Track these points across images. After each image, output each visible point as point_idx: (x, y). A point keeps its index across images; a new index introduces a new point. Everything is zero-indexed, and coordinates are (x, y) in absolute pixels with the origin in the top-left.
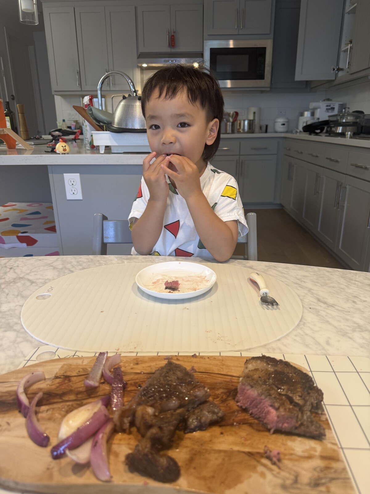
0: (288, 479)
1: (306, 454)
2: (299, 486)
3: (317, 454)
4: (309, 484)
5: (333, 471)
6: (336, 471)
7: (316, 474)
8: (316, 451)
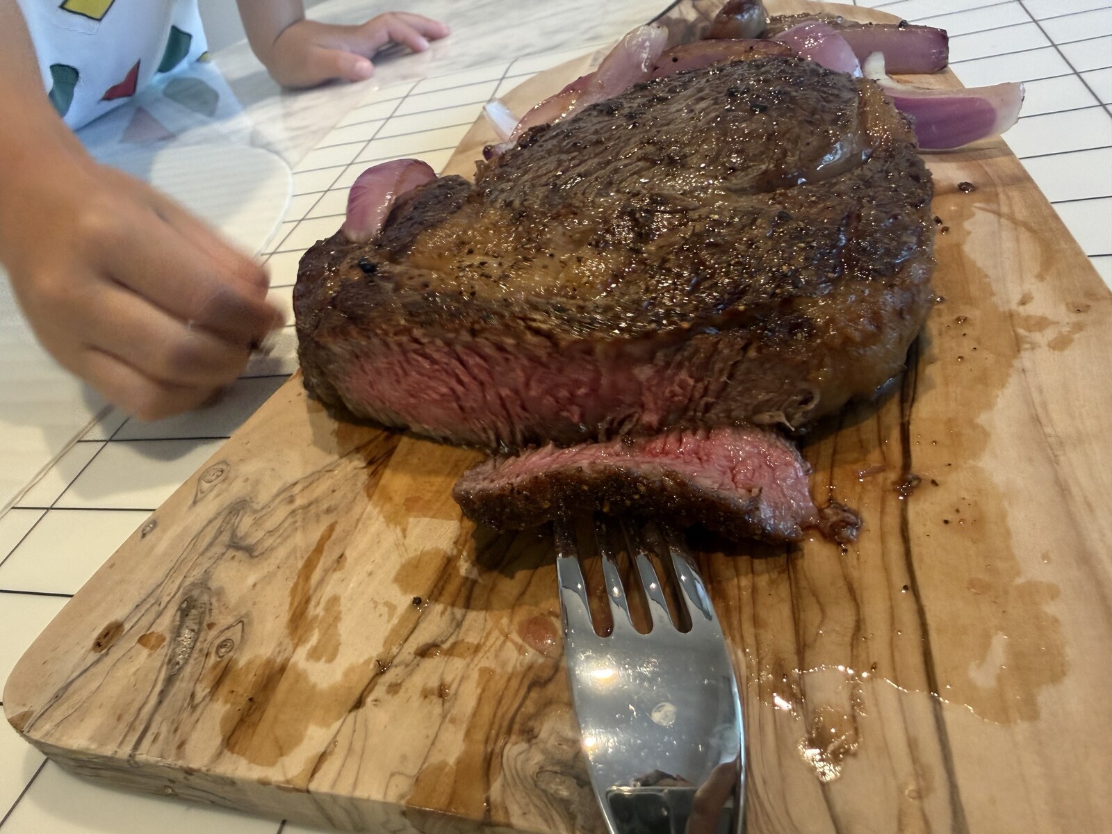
0: (257, 523)
1: (316, 610)
2: (217, 550)
3: (300, 658)
4: (203, 584)
5: (202, 691)
6: (192, 703)
7: (224, 620)
8: (314, 655)
